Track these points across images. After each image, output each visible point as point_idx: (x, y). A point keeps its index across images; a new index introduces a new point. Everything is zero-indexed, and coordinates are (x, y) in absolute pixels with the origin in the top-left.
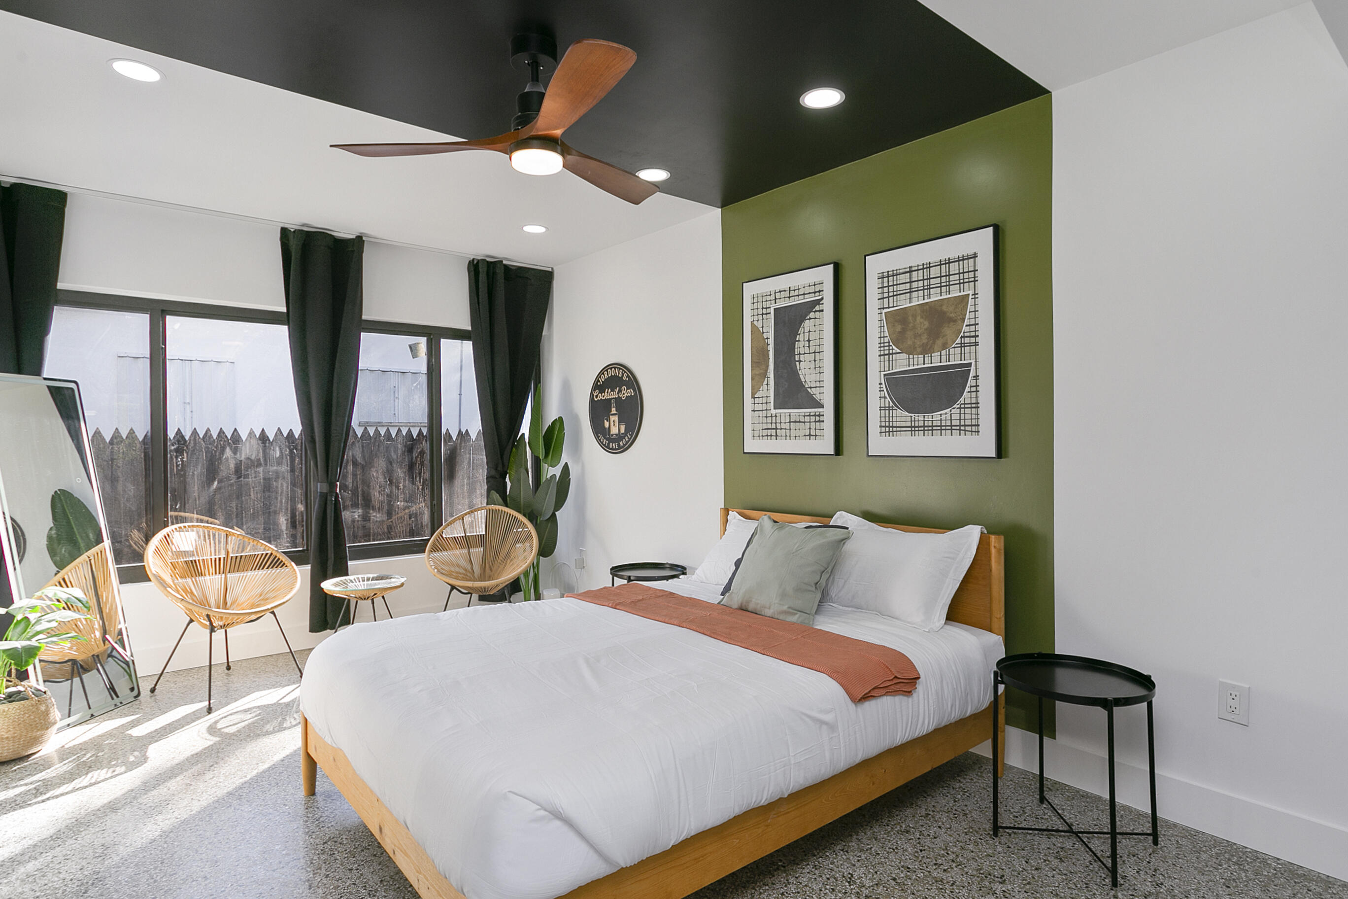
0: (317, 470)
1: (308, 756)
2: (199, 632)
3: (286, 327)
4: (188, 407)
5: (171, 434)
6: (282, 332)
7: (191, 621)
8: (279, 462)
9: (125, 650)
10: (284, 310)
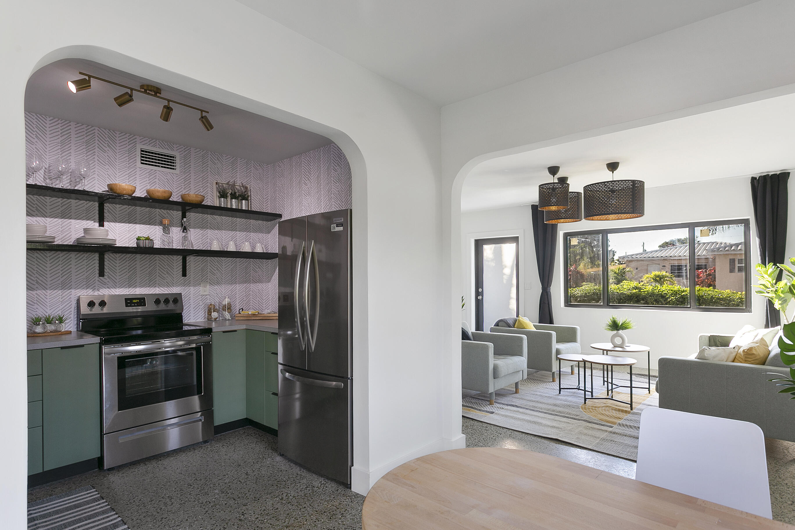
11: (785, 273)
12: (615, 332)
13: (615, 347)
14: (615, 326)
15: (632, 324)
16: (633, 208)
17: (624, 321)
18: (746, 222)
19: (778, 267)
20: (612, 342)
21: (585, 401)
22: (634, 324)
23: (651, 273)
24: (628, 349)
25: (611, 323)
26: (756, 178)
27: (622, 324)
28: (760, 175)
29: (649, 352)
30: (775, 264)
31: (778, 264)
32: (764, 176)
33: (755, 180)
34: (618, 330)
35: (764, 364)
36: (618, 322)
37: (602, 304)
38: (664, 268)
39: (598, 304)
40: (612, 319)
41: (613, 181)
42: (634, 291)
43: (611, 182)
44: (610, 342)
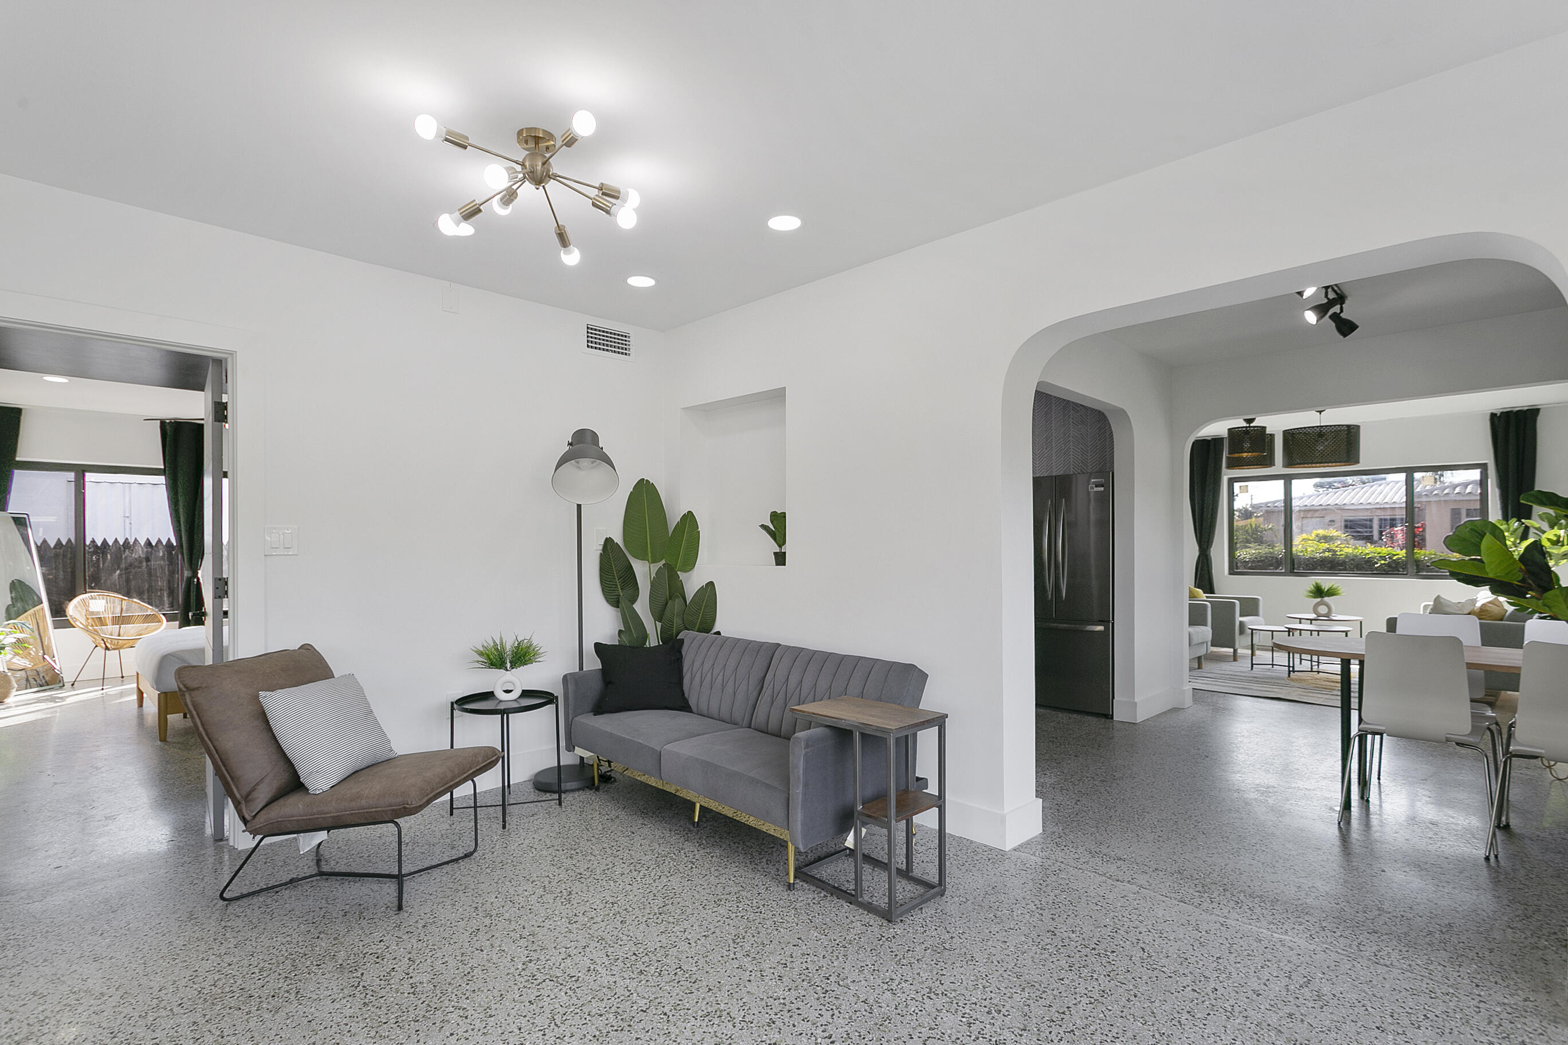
0: (184, 561)
1: (139, 689)
2: (100, 651)
3: (163, 477)
4: (127, 521)
5: (88, 542)
6: (161, 479)
7: (96, 646)
8: (163, 558)
9: (56, 664)
10: (163, 467)
11: (1532, 530)
12: (1319, 600)
13: (1318, 616)
14: (1319, 592)
15: (1342, 590)
16: (1348, 456)
17: (1330, 586)
18: (1483, 467)
19: (1523, 523)
20: (1315, 611)
21: (1289, 674)
22: (1343, 589)
23: (1311, 533)
24: (1334, 618)
25: (1312, 588)
26: (1496, 414)
27: (1328, 590)
28: (1501, 411)
29: (1361, 622)
30: (1519, 520)
31: (1523, 520)
32: (1507, 412)
33: (1496, 418)
34: (1323, 597)
35: (1502, 620)
36: (1323, 587)
37: (1283, 571)
38: (1333, 523)
39: (1277, 571)
40: (1314, 584)
41: (1320, 426)
42: (1327, 554)
43: (1317, 427)
44: (1312, 611)
